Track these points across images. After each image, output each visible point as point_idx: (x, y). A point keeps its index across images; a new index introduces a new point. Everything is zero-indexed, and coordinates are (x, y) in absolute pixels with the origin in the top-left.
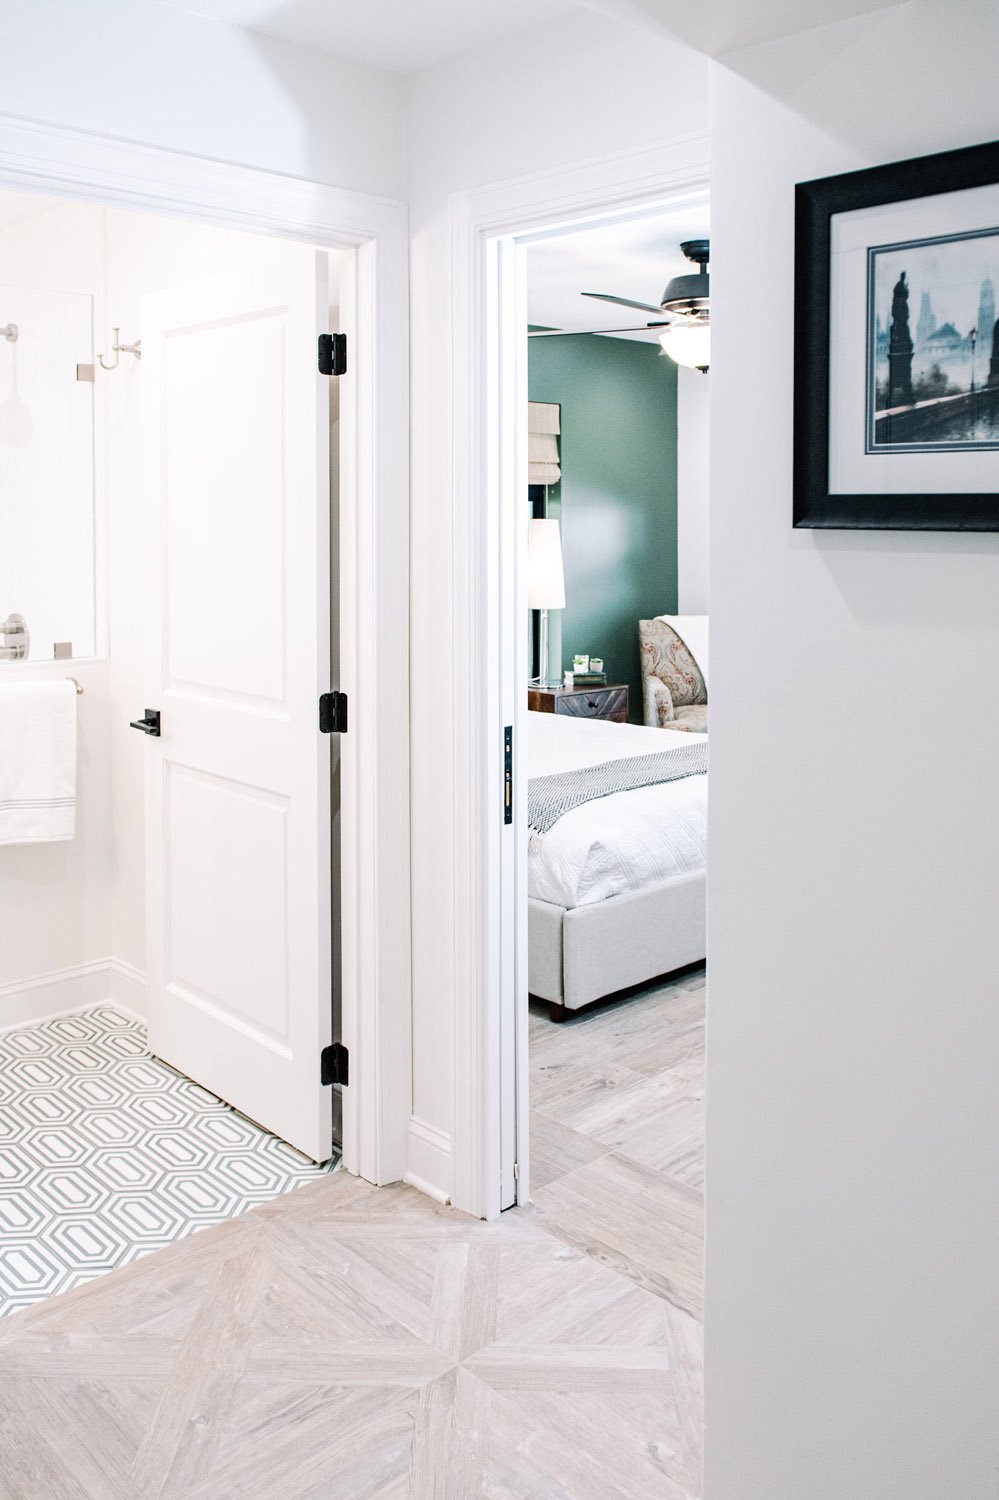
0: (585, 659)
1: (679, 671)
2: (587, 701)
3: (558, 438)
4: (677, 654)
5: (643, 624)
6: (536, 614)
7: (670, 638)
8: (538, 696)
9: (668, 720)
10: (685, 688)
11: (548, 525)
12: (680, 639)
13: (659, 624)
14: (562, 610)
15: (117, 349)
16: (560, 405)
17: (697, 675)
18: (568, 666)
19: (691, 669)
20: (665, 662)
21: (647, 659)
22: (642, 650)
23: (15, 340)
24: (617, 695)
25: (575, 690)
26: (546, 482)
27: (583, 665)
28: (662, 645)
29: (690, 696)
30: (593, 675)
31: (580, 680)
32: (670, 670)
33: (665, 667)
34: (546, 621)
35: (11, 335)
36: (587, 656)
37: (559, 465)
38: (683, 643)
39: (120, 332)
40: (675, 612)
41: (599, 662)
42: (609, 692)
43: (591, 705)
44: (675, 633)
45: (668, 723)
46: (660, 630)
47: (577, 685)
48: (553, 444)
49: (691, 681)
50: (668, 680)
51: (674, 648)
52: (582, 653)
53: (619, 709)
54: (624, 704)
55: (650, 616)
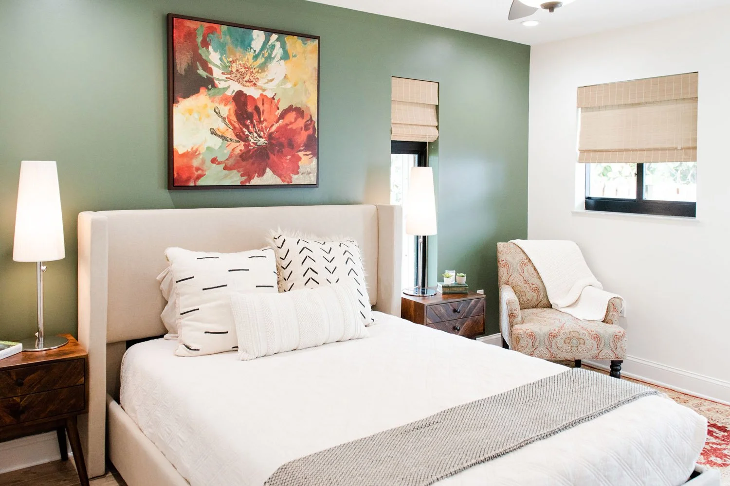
0: (452, 274)
1: (526, 282)
2: (451, 308)
3: (437, 107)
4: (525, 269)
5: (501, 245)
7: (520, 257)
8: (413, 304)
9: (517, 323)
10: (531, 295)
11: (426, 172)
12: (527, 257)
13: (512, 246)
16: (438, 83)
17: (539, 283)
18: (441, 279)
19: (536, 281)
20: (516, 275)
21: (503, 273)
22: (499, 265)
24: (477, 303)
25: (444, 298)
26: (427, 140)
27: (451, 278)
28: (514, 262)
29: (535, 302)
30: (458, 286)
31: (448, 290)
32: (520, 281)
33: (516, 278)
36: (454, 271)
37: (437, 127)
38: (530, 260)
40: (524, 236)
41: (463, 276)
42: (471, 300)
43: (455, 311)
44: (524, 253)
45: (516, 327)
46: (513, 251)
47: (444, 294)
48: (432, 112)
49: (536, 290)
50: (518, 288)
51: (523, 264)
52: (451, 269)
53: (478, 314)
54: (482, 309)
55: (506, 240)
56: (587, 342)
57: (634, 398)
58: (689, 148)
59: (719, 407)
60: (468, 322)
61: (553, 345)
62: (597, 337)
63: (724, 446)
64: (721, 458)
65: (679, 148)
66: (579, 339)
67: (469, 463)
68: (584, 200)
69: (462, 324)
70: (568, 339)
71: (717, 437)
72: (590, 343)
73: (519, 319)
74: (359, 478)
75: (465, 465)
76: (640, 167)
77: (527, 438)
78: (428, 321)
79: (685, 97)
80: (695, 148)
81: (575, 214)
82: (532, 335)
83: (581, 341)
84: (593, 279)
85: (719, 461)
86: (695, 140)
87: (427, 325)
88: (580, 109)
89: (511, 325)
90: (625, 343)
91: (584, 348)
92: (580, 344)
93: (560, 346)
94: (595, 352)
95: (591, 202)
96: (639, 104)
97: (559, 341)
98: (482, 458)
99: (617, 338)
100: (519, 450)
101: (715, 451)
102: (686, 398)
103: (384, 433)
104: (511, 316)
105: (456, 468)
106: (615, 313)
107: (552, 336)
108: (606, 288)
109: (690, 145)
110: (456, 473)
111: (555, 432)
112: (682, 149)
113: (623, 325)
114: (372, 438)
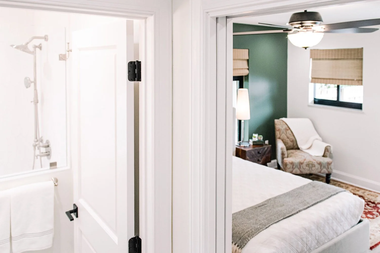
0: (256, 135)
1: (288, 138)
2: (257, 152)
3: (248, 60)
4: (288, 132)
5: (276, 121)
6: (240, 122)
7: (285, 126)
8: (240, 150)
9: (285, 158)
10: (290, 144)
11: (244, 90)
12: (288, 127)
13: (281, 121)
14: (249, 120)
15: (68, 51)
16: (249, 50)
17: (294, 139)
18: (251, 137)
19: (292, 137)
20: (283, 135)
21: (277, 133)
22: (275, 130)
23: (47, 41)
24: (267, 149)
25: (253, 147)
26: (244, 75)
27: (256, 138)
28: (283, 129)
29: (292, 147)
30: (259, 141)
31: (255, 143)
32: (285, 137)
33: (284, 136)
34: (243, 123)
35: (45, 39)
36: (257, 134)
37: (248, 69)
38: (289, 128)
39: (69, 44)
40: (286, 117)
41: (261, 137)
42: (265, 148)
43: (259, 153)
44: (287, 125)
45: (285, 159)
46: (282, 124)
47: (253, 145)
48: (246, 62)
49: (292, 141)
50: (284, 141)
51: (286, 130)
52: (255, 133)
53: (268, 153)
54: (270, 152)
55: (278, 118)
56: (316, 166)
57: (337, 193)
58: (359, 80)
59: (372, 193)
60: (264, 157)
61: (301, 167)
62: (320, 164)
63: (373, 210)
64: (372, 215)
65: (355, 79)
66: (312, 164)
67: (281, 219)
68: (313, 99)
69: (262, 158)
70: (308, 165)
71: (371, 207)
72: (317, 166)
73: (286, 156)
74: (245, 224)
75: (280, 219)
76: (338, 87)
77: (299, 210)
78: (248, 157)
79: (358, 58)
80: (362, 80)
81: (309, 106)
82: (292, 163)
83: (314, 166)
84: (317, 136)
85: (371, 216)
86: (362, 77)
87: (247, 160)
88: (311, 59)
89: (283, 158)
90: (332, 166)
91: (315, 168)
92: (313, 167)
93: (304, 167)
94: (319, 170)
95: (316, 100)
96: (338, 59)
97: (304, 165)
98: (285, 217)
99: (329, 164)
100: (297, 214)
101: (370, 213)
102: (358, 189)
103: (248, 208)
104: (283, 154)
105: (277, 220)
106: (328, 153)
107: (301, 163)
108: (324, 141)
109: (360, 79)
110: (277, 222)
111: (309, 207)
112: (357, 80)
113: (331, 157)
114: (244, 210)
